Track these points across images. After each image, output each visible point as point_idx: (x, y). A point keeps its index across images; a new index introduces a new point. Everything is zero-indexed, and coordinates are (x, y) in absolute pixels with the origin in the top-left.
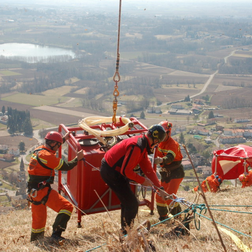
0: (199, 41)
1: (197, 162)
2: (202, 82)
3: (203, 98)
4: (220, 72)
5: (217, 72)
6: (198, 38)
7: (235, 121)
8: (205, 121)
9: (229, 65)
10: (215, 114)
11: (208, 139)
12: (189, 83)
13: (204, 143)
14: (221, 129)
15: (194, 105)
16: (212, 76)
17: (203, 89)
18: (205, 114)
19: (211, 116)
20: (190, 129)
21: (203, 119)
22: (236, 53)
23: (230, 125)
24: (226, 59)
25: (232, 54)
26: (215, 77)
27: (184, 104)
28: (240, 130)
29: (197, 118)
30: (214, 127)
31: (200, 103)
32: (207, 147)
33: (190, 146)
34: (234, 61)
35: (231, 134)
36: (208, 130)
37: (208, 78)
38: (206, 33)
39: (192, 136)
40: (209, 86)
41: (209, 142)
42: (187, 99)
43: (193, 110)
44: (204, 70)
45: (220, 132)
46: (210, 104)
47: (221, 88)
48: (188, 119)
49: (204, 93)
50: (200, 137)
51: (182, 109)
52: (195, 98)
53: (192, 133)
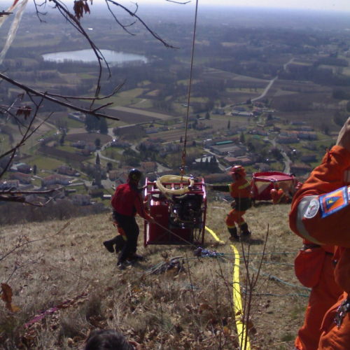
0: (261, 49)
1: (255, 160)
2: (263, 86)
3: (263, 101)
4: (279, 78)
5: (277, 78)
6: (260, 46)
7: (291, 123)
8: (264, 122)
9: (288, 72)
10: (273, 116)
11: (266, 139)
12: (251, 87)
13: (262, 143)
14: (278, 130)
15: (255, 108)
16: (272, 82)
17: (264, 93)
18: (265, 116)
19: (270, 117)
20: (250, 130)
21: (262, 121)
22: (295, 60)
23: (287, 127)
24: (285, 66)
25: (291, 62)
26: (275, 83)
27: (246, 107)
28: (295, 132)
29: (256, 119)
30: (272, 128)
31: (260, 106)
32: (264, 146)
33: (250, 145)
34: (291, 68)
35: (286, 134)
36: (267, 131)
37: (268, 83)
38: (268, 42)
39: (252, 136)
40: (270, 91)
41: (267, 142)
42: (249, 102)
43: (254, 112)
44: (265, 76)
45: (276, 133)
46: (269, 107)
47: (280, 93)
48: (249, 120)
49: (264, 97)
50: (258, 137)
51: (243, 110)
52: (256, 101)
53: (252, 134)
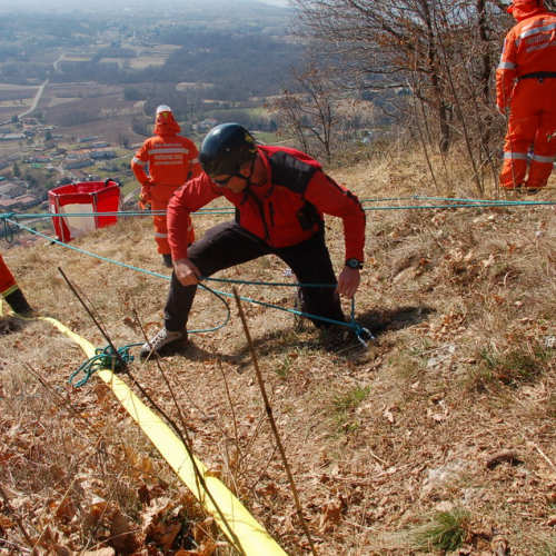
0: (18, 44)
1: (41, 197)
2: (31, 95)
3: (35, 116)
4: (50, 82)
5: (47, 81)
6: (15, 40)
7: (79, 140)
8: (43, 145)
9: (60, 72)
10: (53, 135)
11: (50, 166)
12: (13, 99)
13: (46, 173)
14: (63, 152)
15: (26, 127)
16: (41, 87)
17: (34, 104)
18: (41, 135)
19: (49, 137)
20: (25, 158)
21: (39, 142)
22: (67, 56)
23: (74, 146)
24: (55, 64)
25: (62, 58)
26: (46, 89)
27: (12, 126)
28: (86, 151)
29: (31, 142)
30: (55, 150)
31: (32, 123)
32: (49, 177)
33: (29, 178)
34: (64, 66)
35: (75, 157)
36: (48, 156)
37: (37, 90)
38: (25, 33)
39: (30, 166)
40: (41, 101)
41: (52, 170)
42: (15, 120)
43: (25, 133)
44: (31, 80)
45: (62, 156)
46: (45, 122)
47: (55, 101)
48: (21, 144)
49: (35, 110)
50: (38, 165)
51: (10, 132)
52: (24, 116)
53: (28, 162)
